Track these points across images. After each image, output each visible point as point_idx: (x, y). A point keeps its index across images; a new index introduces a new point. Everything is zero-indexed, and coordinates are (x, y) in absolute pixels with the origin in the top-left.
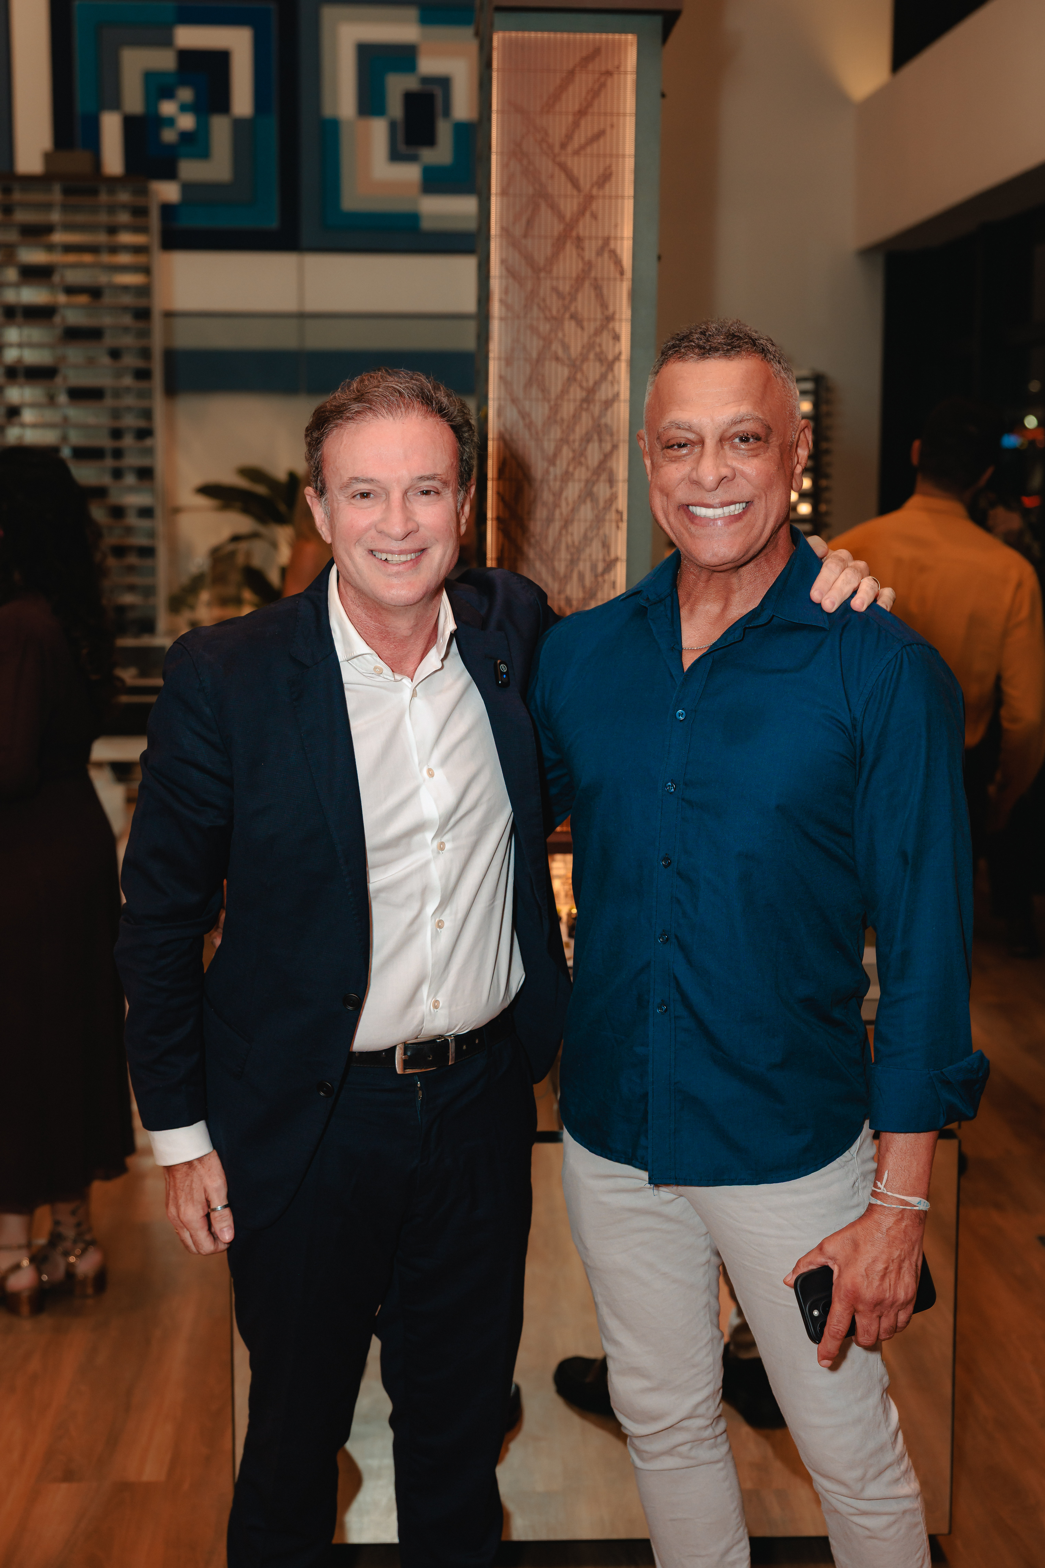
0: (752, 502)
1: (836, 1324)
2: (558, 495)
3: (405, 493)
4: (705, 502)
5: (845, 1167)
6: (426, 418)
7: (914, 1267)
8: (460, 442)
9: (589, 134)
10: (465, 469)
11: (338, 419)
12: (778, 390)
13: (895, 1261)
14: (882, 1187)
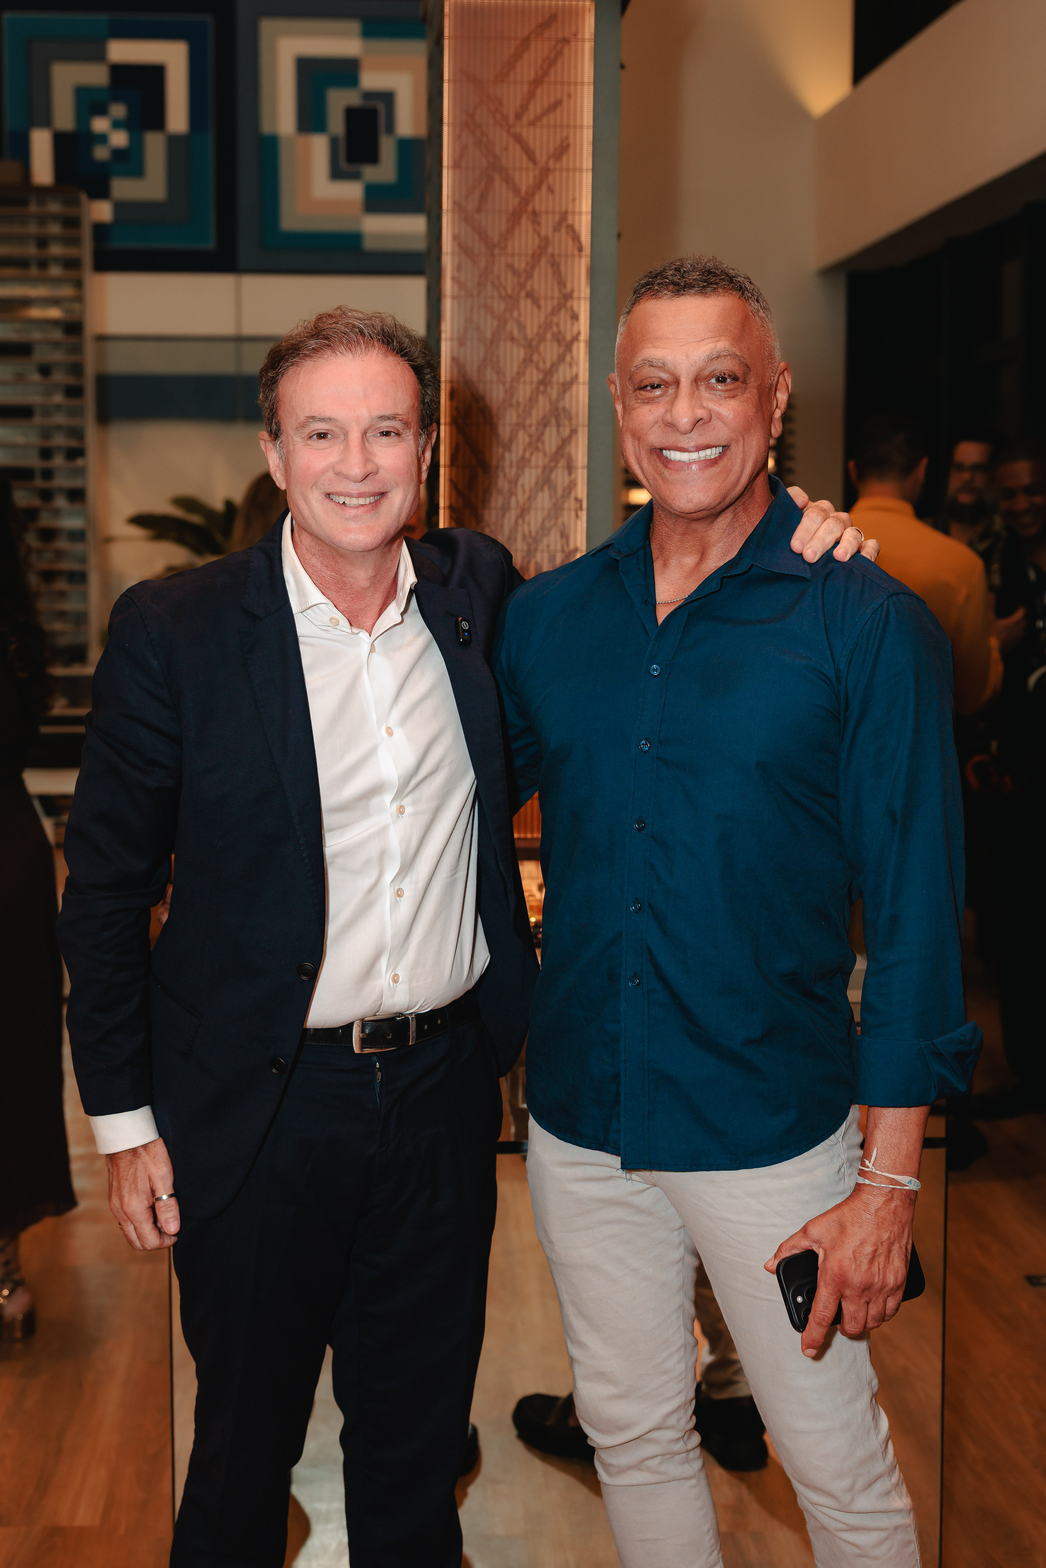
0: (729, 446)
1: (822, 1309)
2: (514, 482)
3: (364, 434)
4: (679, 445)
5: (830, 1151)
6: (386, 356)
7: (904, 1250)
8: (421, 384)
9: (545, 105)
10: (426, 412)
11: (295, 357)
12: (757, 329)
13: (884, 1243)
14: (870, 1165)
